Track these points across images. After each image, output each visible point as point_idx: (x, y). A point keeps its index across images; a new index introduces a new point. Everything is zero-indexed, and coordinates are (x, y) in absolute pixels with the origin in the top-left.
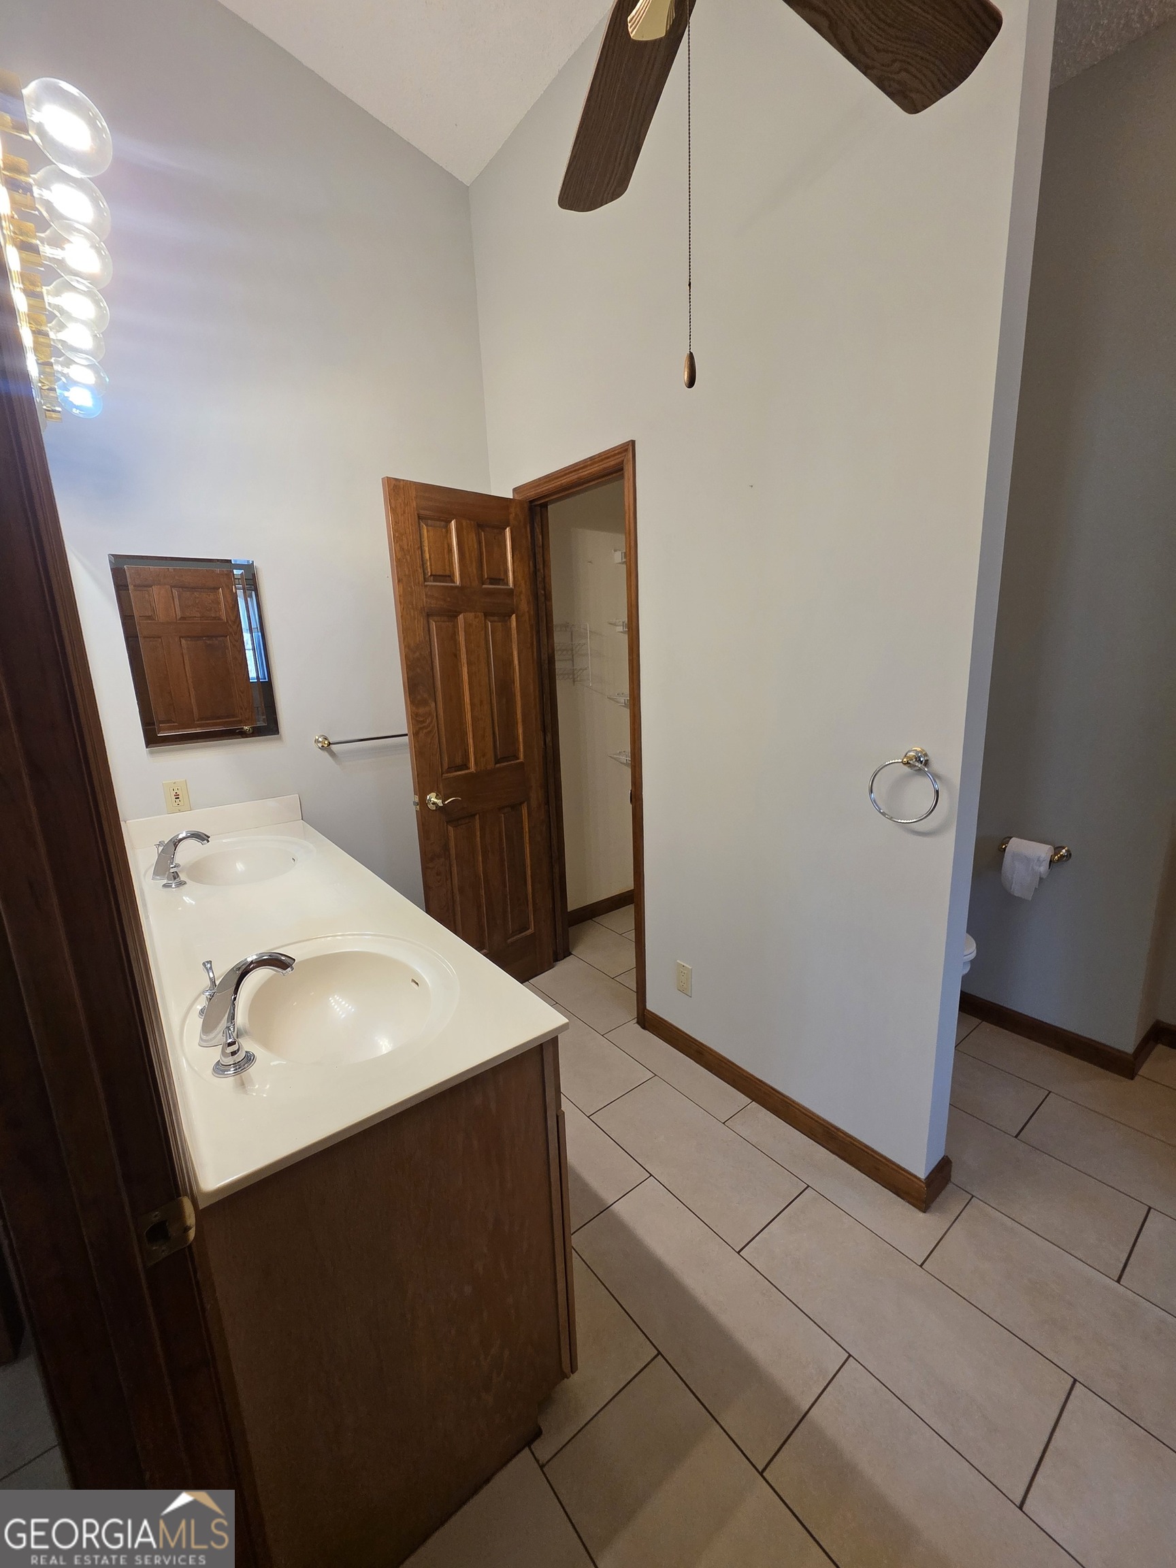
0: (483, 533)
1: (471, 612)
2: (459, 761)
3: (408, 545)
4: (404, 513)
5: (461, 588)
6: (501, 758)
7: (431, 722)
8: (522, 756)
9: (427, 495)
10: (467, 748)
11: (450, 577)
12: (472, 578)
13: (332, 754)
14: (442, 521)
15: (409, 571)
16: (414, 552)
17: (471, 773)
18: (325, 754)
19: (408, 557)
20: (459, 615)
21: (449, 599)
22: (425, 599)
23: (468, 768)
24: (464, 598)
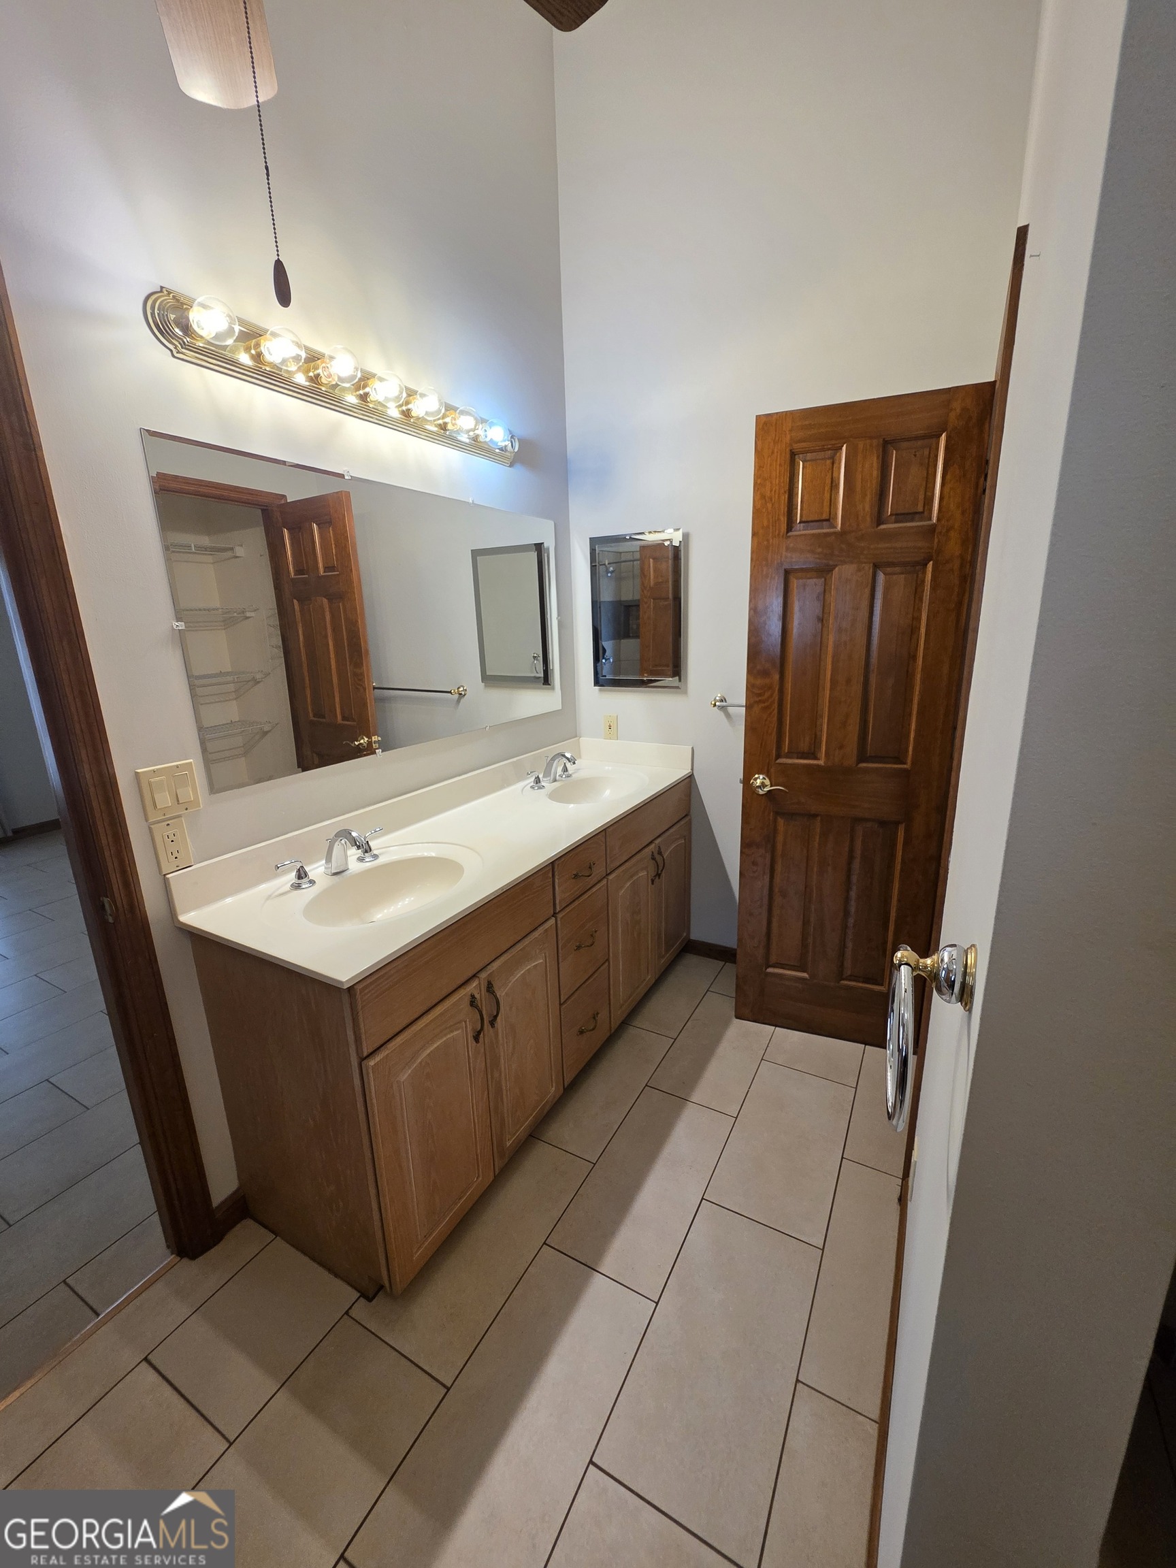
0: (894, 452)
1: (852, 563)
2: (804, 745)
3: (771, 491)
4: (773, 453)
5: (843, 533)
6: (870, 756)
7: (771, 696)
8: (909, 760)
9: (807, 423)
10: (818, 733)
11: (830, 520)
12: (860, 518)
13: (728, 716)
14: (829, 449)
15: (769, 521)
16: (779, 497)
17: (818, 766)
18: (721, 714)
19: (769, 505)
20: (835, 568)
21: (820, 550)
22: (784, 553)
23: (816, 758)
24: (843, 546)
